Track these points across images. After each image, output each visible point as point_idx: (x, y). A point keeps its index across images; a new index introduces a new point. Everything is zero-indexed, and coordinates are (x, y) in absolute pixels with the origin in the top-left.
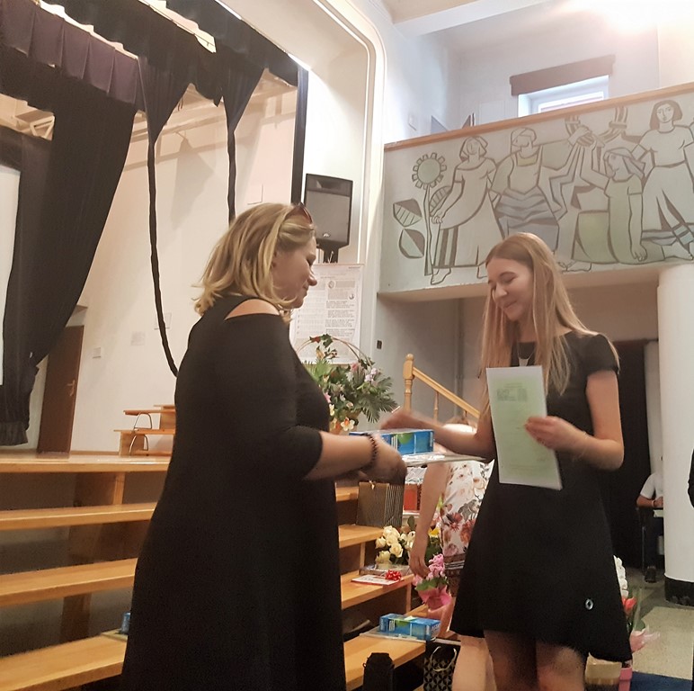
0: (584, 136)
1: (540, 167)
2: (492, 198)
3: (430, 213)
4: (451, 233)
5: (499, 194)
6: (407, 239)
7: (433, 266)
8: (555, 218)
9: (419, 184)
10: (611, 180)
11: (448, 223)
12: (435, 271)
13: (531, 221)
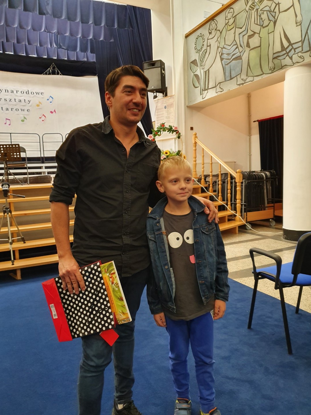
0: (252, 4)
1: (235, 29)
2: (220, 52)
3: (201, 64)
4: (207, 72)
5: (222, 48)
6: (195, 78)
7: (203, 90)
8: (241, 56)
9: (197, 50)
10: (262, 27)
11: (206, 69)
12: (203, 92)
13: (232, 60)
